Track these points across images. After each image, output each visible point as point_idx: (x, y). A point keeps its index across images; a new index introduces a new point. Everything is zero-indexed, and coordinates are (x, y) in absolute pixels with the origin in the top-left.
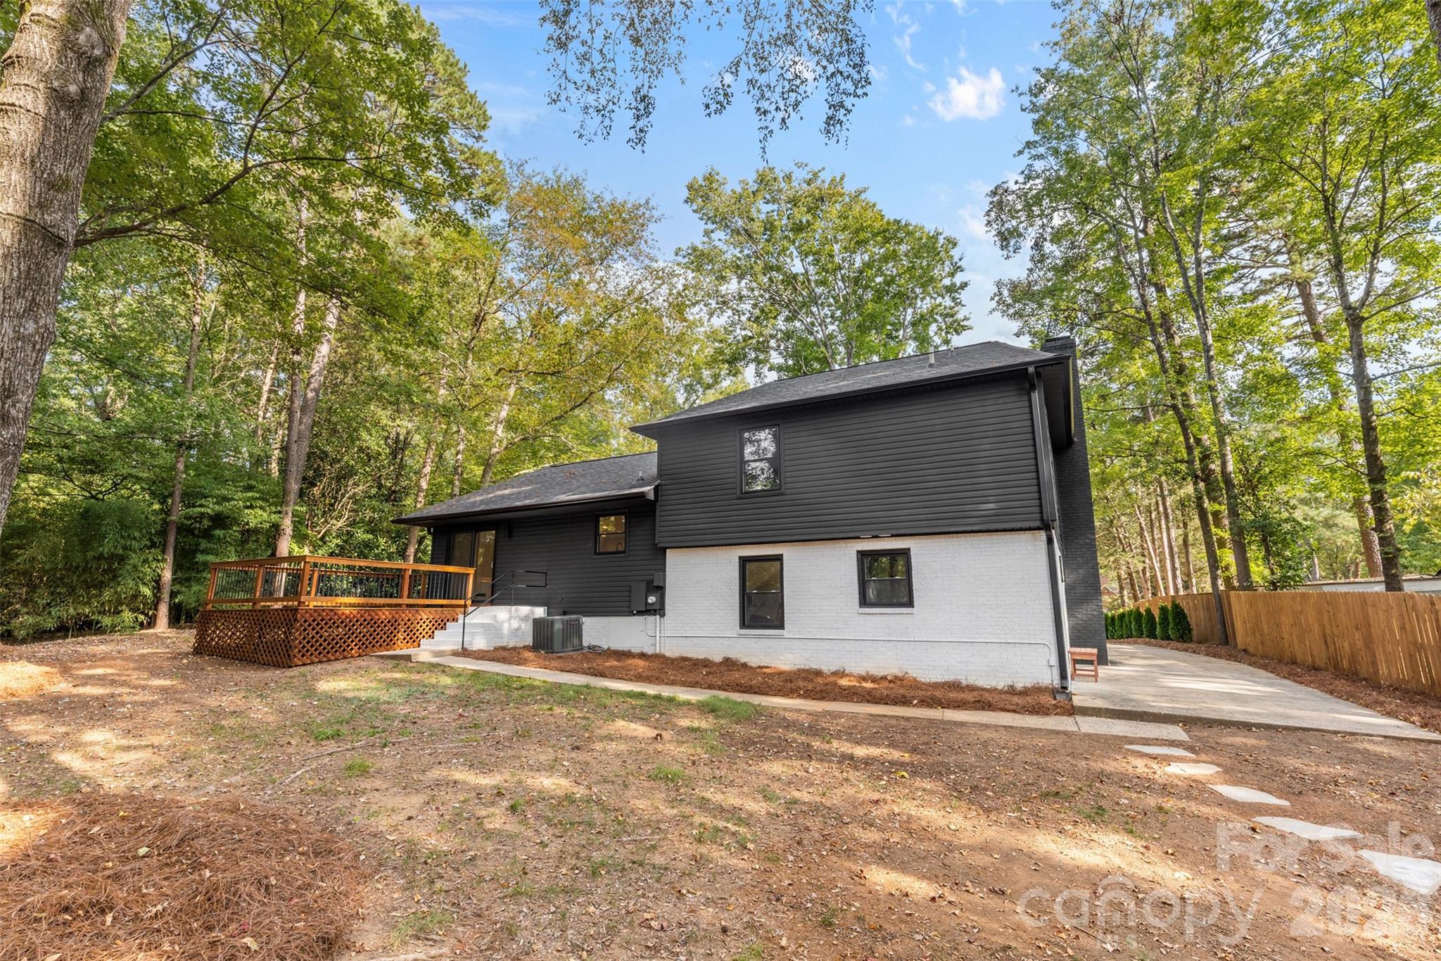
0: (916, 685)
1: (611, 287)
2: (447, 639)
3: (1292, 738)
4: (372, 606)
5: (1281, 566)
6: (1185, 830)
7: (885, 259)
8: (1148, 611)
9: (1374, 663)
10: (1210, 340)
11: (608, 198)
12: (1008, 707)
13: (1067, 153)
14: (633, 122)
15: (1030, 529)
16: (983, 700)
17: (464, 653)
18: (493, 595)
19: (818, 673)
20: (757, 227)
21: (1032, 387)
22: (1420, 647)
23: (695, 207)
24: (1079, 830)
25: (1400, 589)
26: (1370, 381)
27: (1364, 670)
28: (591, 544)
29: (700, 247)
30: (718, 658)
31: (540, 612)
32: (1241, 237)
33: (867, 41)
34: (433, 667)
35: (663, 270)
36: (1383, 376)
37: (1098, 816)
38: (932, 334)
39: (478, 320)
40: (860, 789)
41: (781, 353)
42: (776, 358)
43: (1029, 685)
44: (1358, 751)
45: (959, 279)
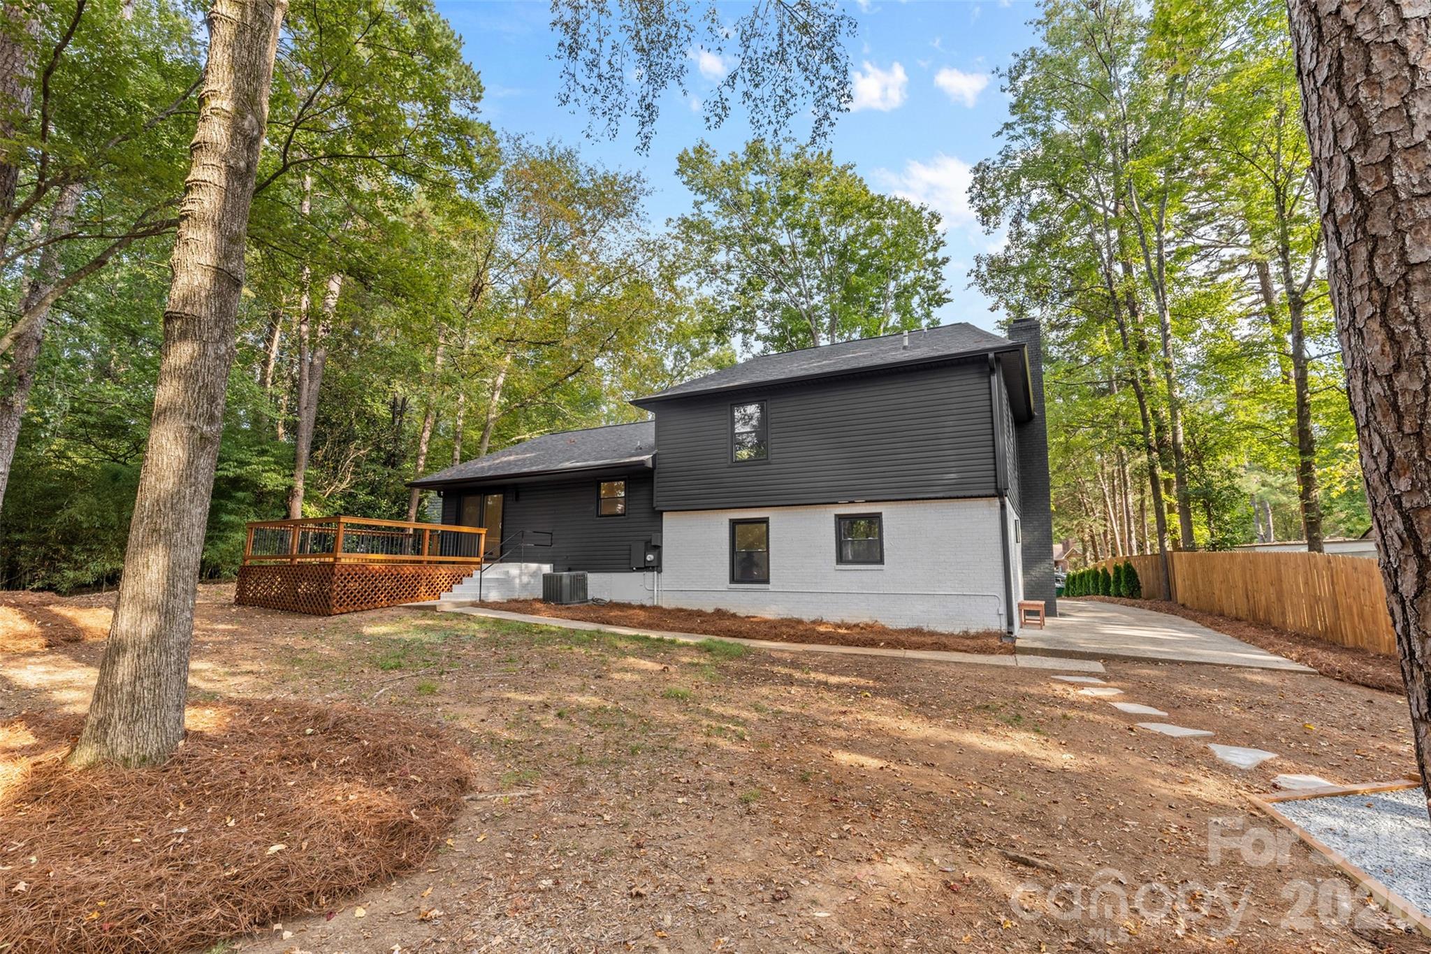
0: (884, 631)
1: (602, 259)
2: (465, 592)
3: (1189, 669)
4: (396, 561)
5: (1220, 529)
6: (1079, 729)
7: (871, 232)
8: (1105, 571)
9: (1283, 614)
10: (1168, 319)
11: (600, 172)
12: (960, 648)
13: (1043, 134)
14: (639, 129)
15: (986, 496)
16: (940, 643)
17: (482, 604)
18: (503, 552)
19: (800, 622)
20: (745, 199)
21: (992, 371)
22: (1317, 600)
23: (685, 179)
24: (999, 730)
25: (1320, 551)
26: (1307, 361)
27: (1276, 621)
28: (593, 507)
29: (691, 218)
30: (710, 610)
31: (547, 568)
32: (1208, 216)
33: (850, 60)
34: (458, 615)
35: (654, 243)
36: (1319, 356)
37: (1016, 721)
38: (915, 305)
39: (477, 291)
40: (832, 702)
41: (767, 323)
42: (762, 329)
43: (980, 631)
44: (1239, 679)
45: (940, 255)
